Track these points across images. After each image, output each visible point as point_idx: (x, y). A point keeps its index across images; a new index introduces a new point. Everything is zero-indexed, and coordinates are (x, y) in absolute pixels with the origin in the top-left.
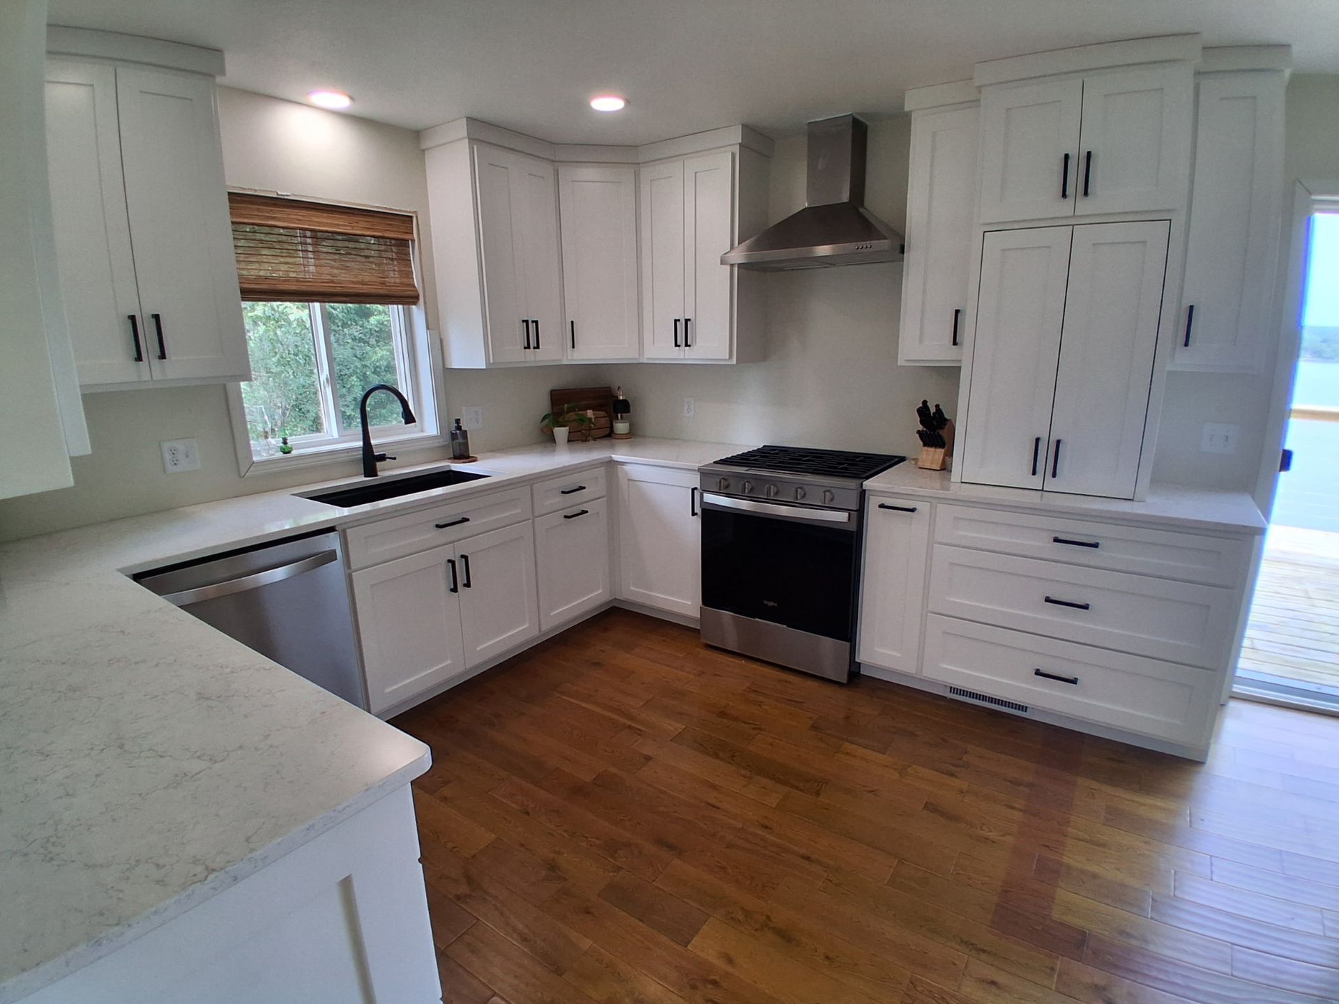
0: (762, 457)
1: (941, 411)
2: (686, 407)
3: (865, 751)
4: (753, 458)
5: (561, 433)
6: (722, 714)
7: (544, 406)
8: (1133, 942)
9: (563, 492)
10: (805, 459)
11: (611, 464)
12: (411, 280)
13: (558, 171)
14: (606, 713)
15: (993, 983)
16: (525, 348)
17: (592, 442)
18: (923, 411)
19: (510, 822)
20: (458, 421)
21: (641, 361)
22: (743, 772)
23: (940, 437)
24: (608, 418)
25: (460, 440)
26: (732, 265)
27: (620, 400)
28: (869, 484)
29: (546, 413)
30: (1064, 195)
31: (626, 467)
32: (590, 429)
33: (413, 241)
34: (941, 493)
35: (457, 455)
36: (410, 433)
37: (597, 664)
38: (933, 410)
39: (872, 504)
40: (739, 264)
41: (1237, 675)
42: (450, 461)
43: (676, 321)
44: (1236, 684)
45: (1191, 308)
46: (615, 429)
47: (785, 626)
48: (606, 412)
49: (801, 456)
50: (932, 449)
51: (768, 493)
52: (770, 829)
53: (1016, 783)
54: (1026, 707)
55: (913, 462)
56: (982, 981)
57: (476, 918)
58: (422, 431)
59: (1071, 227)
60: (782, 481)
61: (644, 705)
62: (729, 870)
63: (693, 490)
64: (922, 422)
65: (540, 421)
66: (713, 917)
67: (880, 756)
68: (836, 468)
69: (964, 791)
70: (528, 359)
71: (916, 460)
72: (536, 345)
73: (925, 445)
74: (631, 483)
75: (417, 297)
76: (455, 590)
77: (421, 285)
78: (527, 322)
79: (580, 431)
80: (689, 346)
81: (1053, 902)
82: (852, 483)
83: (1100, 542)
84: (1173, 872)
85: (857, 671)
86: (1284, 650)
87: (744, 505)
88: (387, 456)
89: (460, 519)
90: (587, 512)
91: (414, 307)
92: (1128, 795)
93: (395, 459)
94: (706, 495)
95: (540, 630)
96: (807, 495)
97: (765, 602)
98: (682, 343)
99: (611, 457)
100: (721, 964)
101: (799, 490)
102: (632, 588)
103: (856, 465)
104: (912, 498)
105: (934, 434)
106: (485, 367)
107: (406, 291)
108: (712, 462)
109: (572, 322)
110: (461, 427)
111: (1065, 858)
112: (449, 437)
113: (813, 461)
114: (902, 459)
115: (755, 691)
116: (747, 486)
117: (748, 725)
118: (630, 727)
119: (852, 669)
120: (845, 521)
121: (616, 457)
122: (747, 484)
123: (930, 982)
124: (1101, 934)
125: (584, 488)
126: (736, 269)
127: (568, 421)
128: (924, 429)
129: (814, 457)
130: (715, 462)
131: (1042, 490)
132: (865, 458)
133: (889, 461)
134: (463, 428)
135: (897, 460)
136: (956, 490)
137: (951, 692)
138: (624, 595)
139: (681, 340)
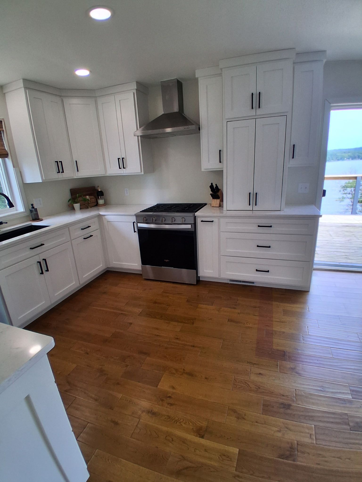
0: (157, 208)
1: (218, 186)
2: (126, 192)
3: (206, 306)
4: (154, 209)
5: (77, 206)
6: (155, 303)
7: (68, 196)
8: (300, 352)
9: (82, 229)
10: (173, 207)
11: (100, 217)
12: (4, 147)
13: (63, 100)
14: (112, 310)
15: (260, 374)
16: (58, 173)
17: (90, 208)
18: (211, 186)
19: (81, 358)
20: (32, 205)
21: (106, 175)
22: (166, 321)
23: (218, 195)
24: (95, 199)
25: (34, 212)
26: (138, 136)
27: (99, 191)
28: (197, 214)
29: (70, 199)
30: (252, 108)
31: (106, 217)
32: (88, 203)
33: (3, 131)
34: (221, 215)
35: (34, 218)
36: (12, 211)
37: (105, 293)
38: (215, 186)
39: (199, 221)
40: (140, 136)
41: (314, 262)
42: (31, 221)
43: (118, 159)
44: (314, 265)
45: (294, 145)
46: (98, 203)
47: (173, 268)
48: (94, 196)
49: (171, 206)
50: (216, 200)
51: (162, 221)
52: (179, 339)
53: (255, 307)
54: (254, 282)
55: (210, 205)
56: (257, 374)
57: (75, 397)
58: (17, 210)
59: (255, 119)
60: (167, 216)
61: (126, 305)
62: (167, 357)
63: (134, 223)
64: (212, 191)
65: (67, 202)
66: (165, 374)
67: (211, 306)
68: (185, 209)
69: (239, 313)
70: (59, 177)
71: (211, 204)
72: (62, 171)
73: (213, 199)
74: (108, 222)
75: (8, 155)
76: (42, 273)
77: (9, 149)
78: (57, 162)
79: (85, 205)
80: (125, 168)
81: (273, 343)
82: (191, 214)
83: (272, 225)
84: (307, 327)
85: (199, 279)
86: (326, 253)
87: (152, 226)
88: (3, 222)
89: (40, 245)
90: (92, 236)
91: (6, 159)
92: (288, 305)
93: (7, 223)
94: (139, 224)
95: (80, 284)
96: (176, 220)
97: (165, 260)
98: (122, 167)
99: (99, 213)
100: (171, 390)
101: (173, 218)
102: (114, 263)
103: (191, 208)
104: (212, 217)
105: (216, 194)
106: (41, 182)
107: (2, 152)
108: (139, 212)
109: (76, 161)
110: (34, 207)
111: (274, 328)
112: (29, 212)
113: (176, 208)
114: (206, 204)
115: (165, 292)
116: (154, 219)
117: (165, 305)
118: (122, 314)
119: (198, 279)
120: (190, 228)
121: (101, 213)
122: (154, 218)
123: (240, 378)
124: (290, 351)
125: (90, 226)
126: (140, 138)
127: (79, 201)
128: (212, 193)
129: (176, 206)
130: (140, 212)
131: (252, 210)
132: (193, 205)
133: (201, 205)
134: (35, 208)
135: (204, 205)
136: (225, 213)
137: (230, 281)
138: (111, 266)
139: (121, 166)
